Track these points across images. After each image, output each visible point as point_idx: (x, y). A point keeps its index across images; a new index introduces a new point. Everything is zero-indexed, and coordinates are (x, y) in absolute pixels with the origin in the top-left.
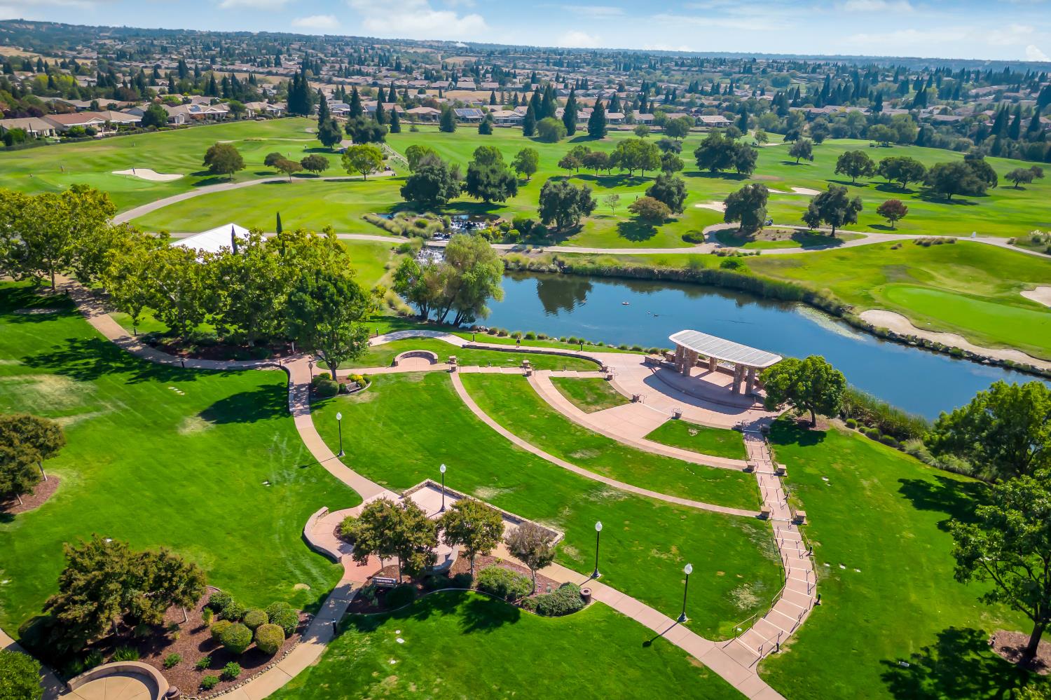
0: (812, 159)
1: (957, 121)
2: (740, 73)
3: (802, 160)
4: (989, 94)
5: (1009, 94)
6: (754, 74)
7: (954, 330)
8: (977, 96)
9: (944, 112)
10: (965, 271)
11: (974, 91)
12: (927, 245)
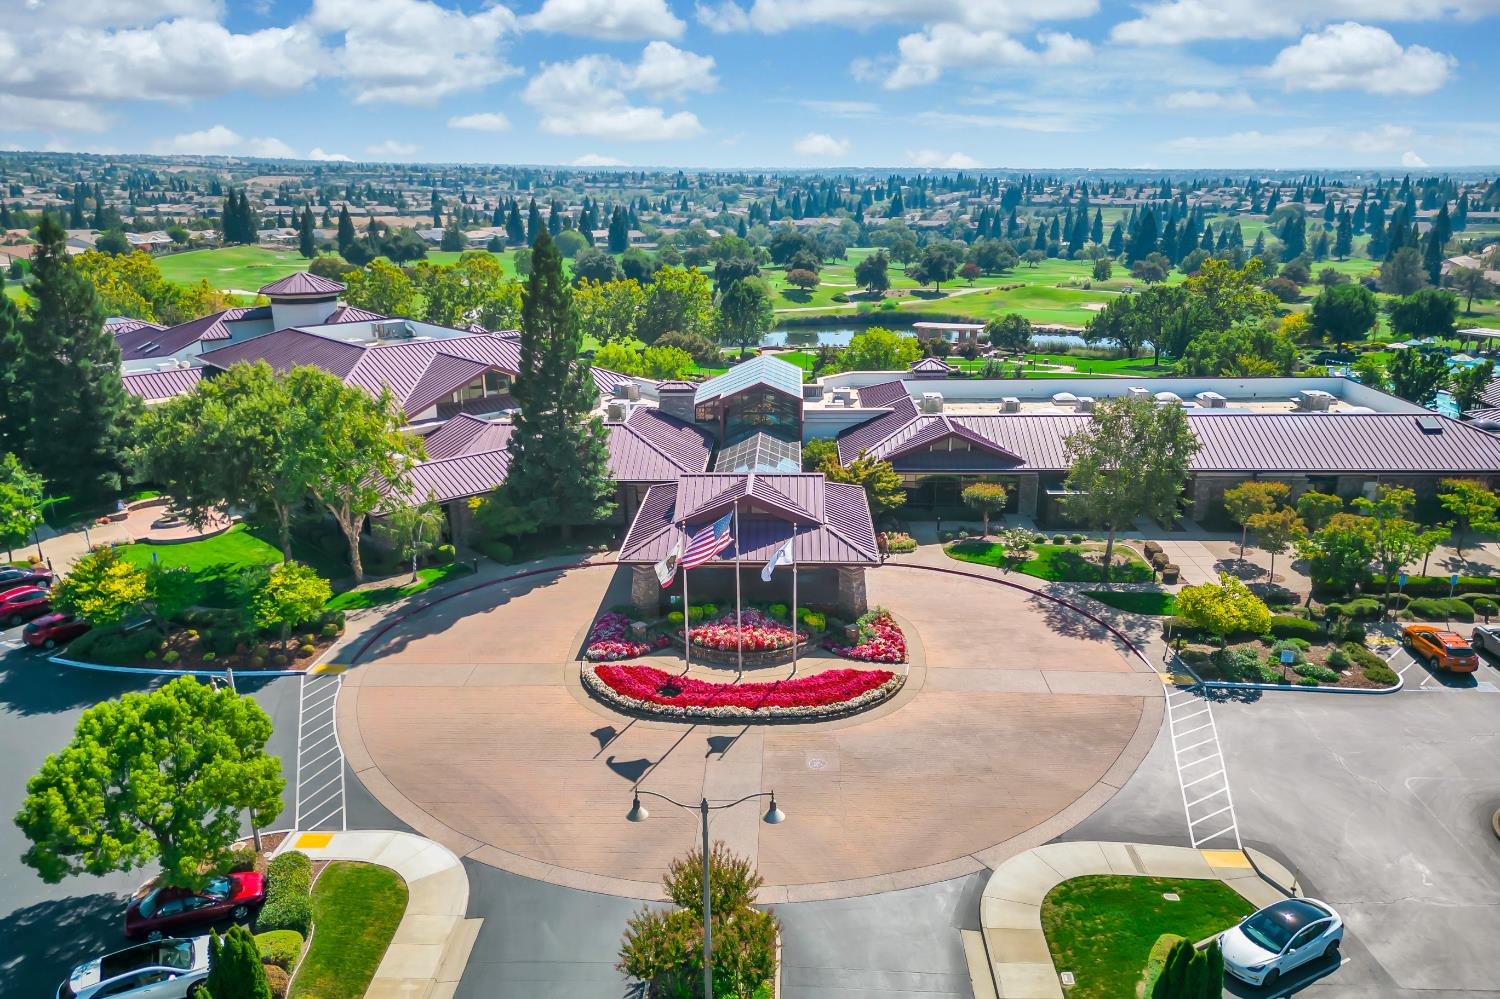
0: (846, 259)
1: (942, 225)
2: (673, 188)
3: (838, 261)
4: (953, 201)
5: (973, 200)
6: (692, 189)
7: (1056, 322)
8: (943, 203)
9: (924, 218)
10: (1039, 301)
11: (938, 199)
12: (1007, 289)
